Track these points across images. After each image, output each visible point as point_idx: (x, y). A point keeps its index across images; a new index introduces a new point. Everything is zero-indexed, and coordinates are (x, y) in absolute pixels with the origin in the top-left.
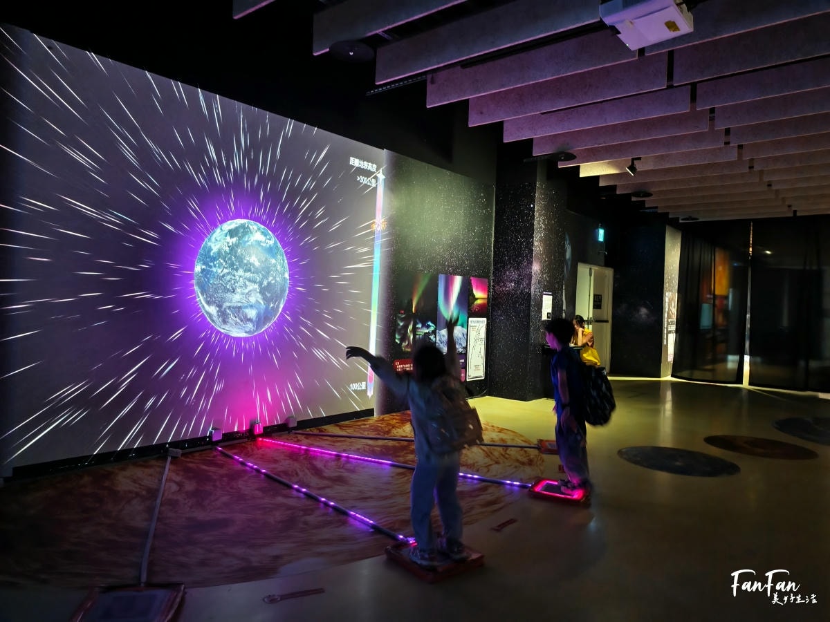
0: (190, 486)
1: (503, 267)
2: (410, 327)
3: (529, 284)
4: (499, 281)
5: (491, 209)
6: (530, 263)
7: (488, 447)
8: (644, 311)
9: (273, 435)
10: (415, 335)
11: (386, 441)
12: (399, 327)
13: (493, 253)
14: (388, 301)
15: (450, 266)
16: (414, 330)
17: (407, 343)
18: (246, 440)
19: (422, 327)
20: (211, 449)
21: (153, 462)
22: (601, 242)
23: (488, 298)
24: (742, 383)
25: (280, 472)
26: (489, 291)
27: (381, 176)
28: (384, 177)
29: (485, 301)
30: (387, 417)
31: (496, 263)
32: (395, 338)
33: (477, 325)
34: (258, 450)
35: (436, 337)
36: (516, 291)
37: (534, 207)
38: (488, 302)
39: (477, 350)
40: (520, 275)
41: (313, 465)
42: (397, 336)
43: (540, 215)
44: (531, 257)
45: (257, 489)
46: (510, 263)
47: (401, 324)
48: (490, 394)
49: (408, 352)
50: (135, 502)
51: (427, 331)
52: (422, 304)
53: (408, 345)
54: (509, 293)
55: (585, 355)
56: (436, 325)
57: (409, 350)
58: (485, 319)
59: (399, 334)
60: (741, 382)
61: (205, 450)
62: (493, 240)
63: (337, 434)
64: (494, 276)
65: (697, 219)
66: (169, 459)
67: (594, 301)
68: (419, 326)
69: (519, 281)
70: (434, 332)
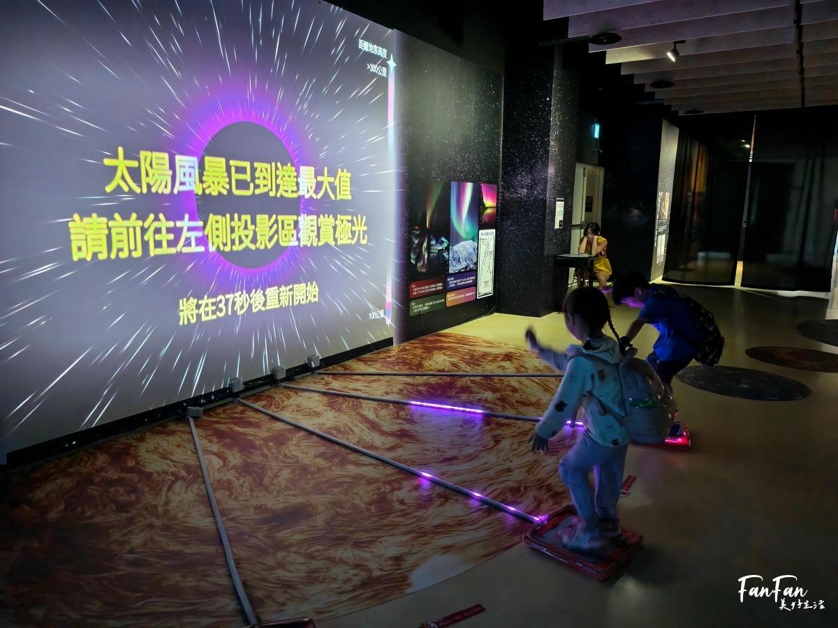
0: (235, 458)
1: (514, 171)
2: (425, 245)
3: (544, 190)
4: (508, 186)
5: (500, 104)
6: (546, 166)
7: (539, 378)
8: (636, 212)
9: (296, 377)
10: (429, 253)
11: (426, 377)
12: (414, 246)
13: (501, 155)
14: (403, 215)
15: (461, 172)
16: (429, 246)
17: (422, 263)
18: (268, 387)
19: (436, 243)
20: (232, 402)
21: (173, 427)
22: (597, 139)
23: (497, 207)
24: (734, 285)
25: (330, 428)
26: (498, 199)
27: (392, 64)
28: (395, 65)
29: (494, 210)
30: (407, 345)
31: (505, 166)
32: (410, 258)
33: (487, 237)
34: (288, 399)
35: (449, 254)
36: (529, 198)
37: (550, 101)
38: (497, 211)
39: (487, 265)
40: (533, 180)
41: (362, 416)
42: (412, 256)
43: (556, 110)
44: (547, 158)
45: (316, 456)
46: (522, 166)
47: (416, 242)
48: (499, 311)
49: (423, 273)
50: (178, 486)
51: (440, 248)
52: (436, 217)
53: (422, 265)
54: (520, 202)
55: (597, 265)
56: (449, 241)
57: (424, 270)
58: (494, 230)
59: (415, 253)
60: (733, 283)
61: (226, 404)
62: (502, 140)
63: (366, 372)
64: (503, 181)
65: (701, 112)
66: (192, 421)
67: (587, 204)
68: (433, 242)
69: (532, 187)
70: (447, 249)
